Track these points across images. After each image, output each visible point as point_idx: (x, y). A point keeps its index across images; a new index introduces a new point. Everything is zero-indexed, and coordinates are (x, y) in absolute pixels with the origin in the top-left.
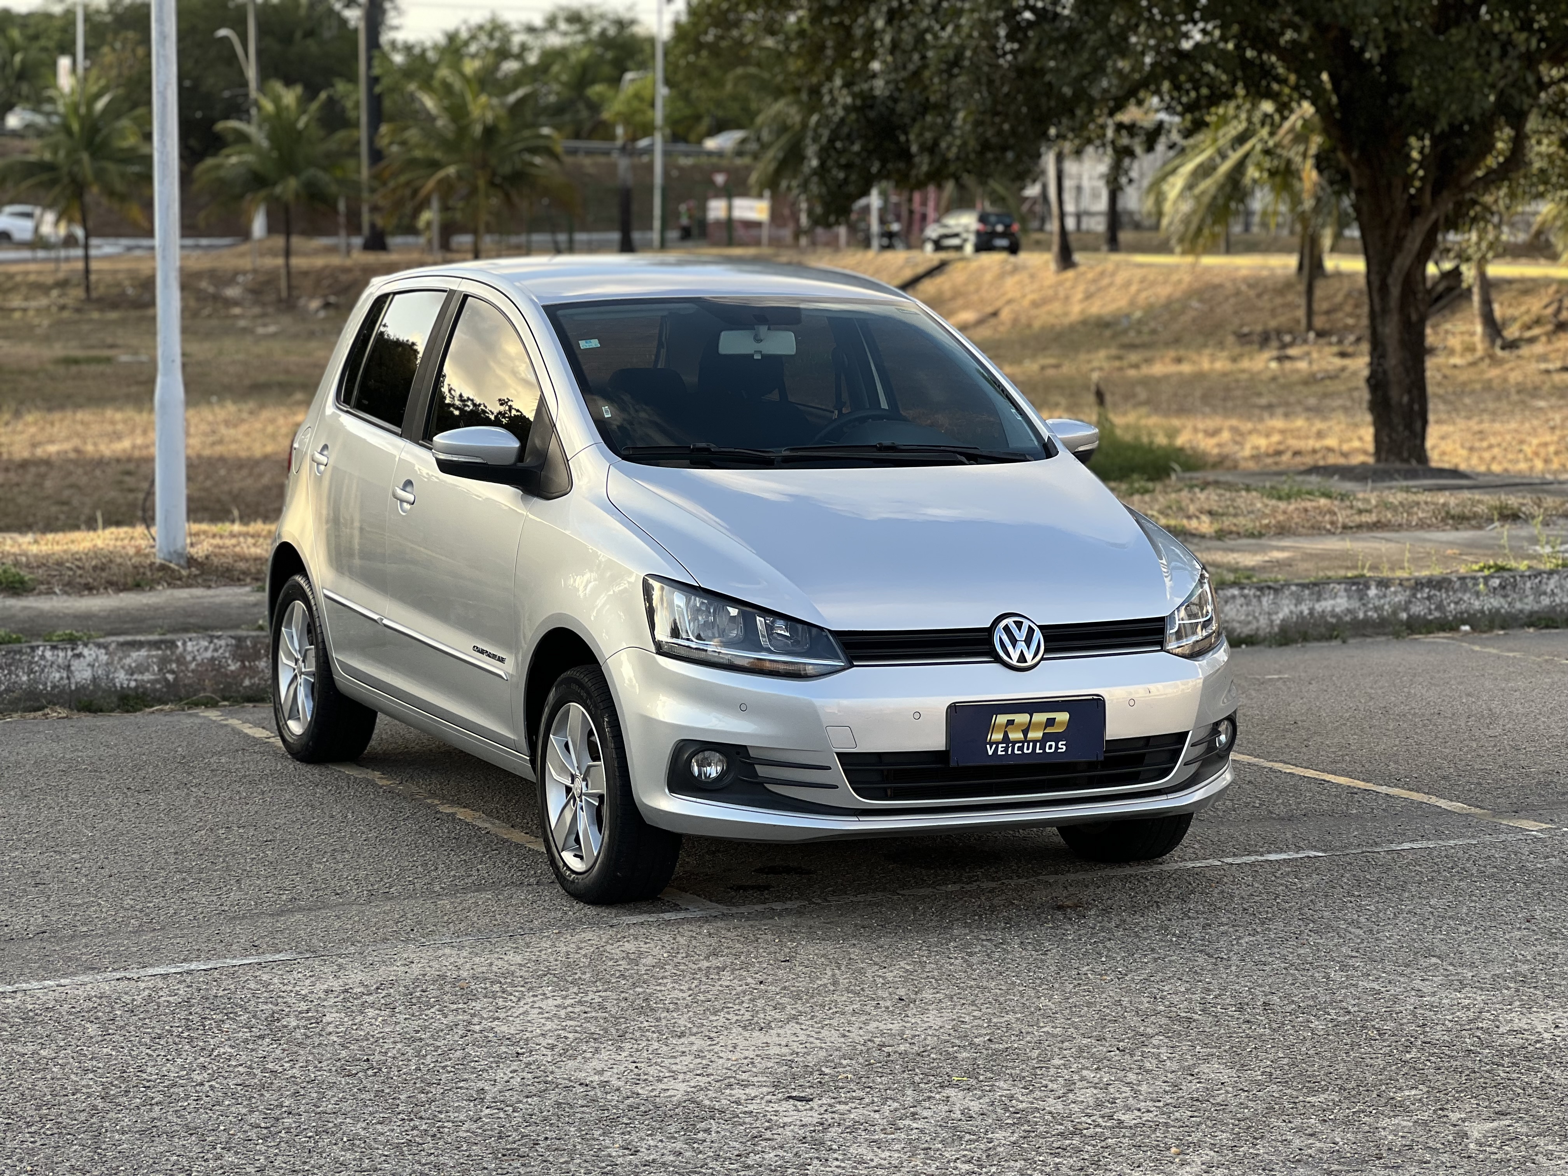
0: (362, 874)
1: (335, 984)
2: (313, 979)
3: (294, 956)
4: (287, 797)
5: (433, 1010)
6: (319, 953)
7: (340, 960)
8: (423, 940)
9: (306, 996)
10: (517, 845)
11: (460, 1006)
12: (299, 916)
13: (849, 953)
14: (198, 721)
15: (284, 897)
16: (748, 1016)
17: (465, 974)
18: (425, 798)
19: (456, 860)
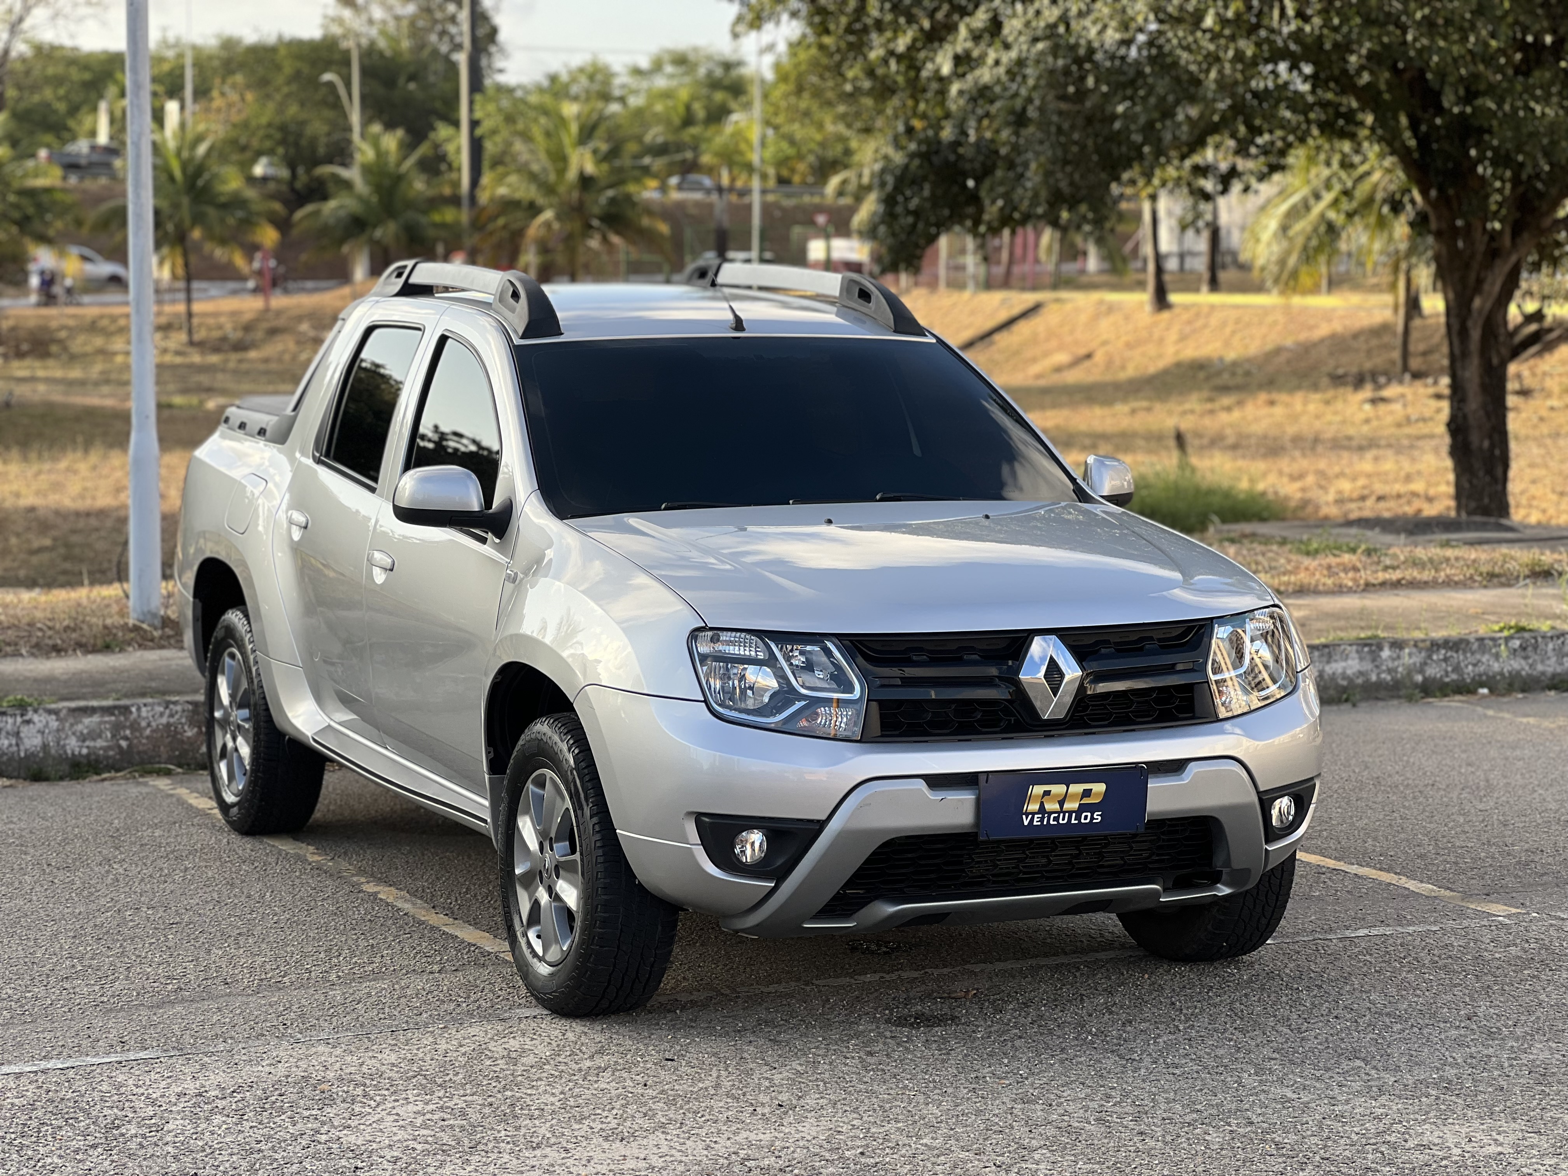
0: (259, 960)
1: (192, 1086)
2: (169, 1081)
3: (159, 1054)
4: (210, 874)
5: (283, 1117)
6: (185, 1051)
7: (206, 1059)
8: (299, 1036)
9: (156, 1099)
10: (433, 928)
11: (314, 1112)
12: (179, 1008)
13: (743, 1051)
14: (144, 790)
15: (170, 987)
16: (614, 1124)
17: (331, 1075)
18: (353, 875)
19: (362, 943)
